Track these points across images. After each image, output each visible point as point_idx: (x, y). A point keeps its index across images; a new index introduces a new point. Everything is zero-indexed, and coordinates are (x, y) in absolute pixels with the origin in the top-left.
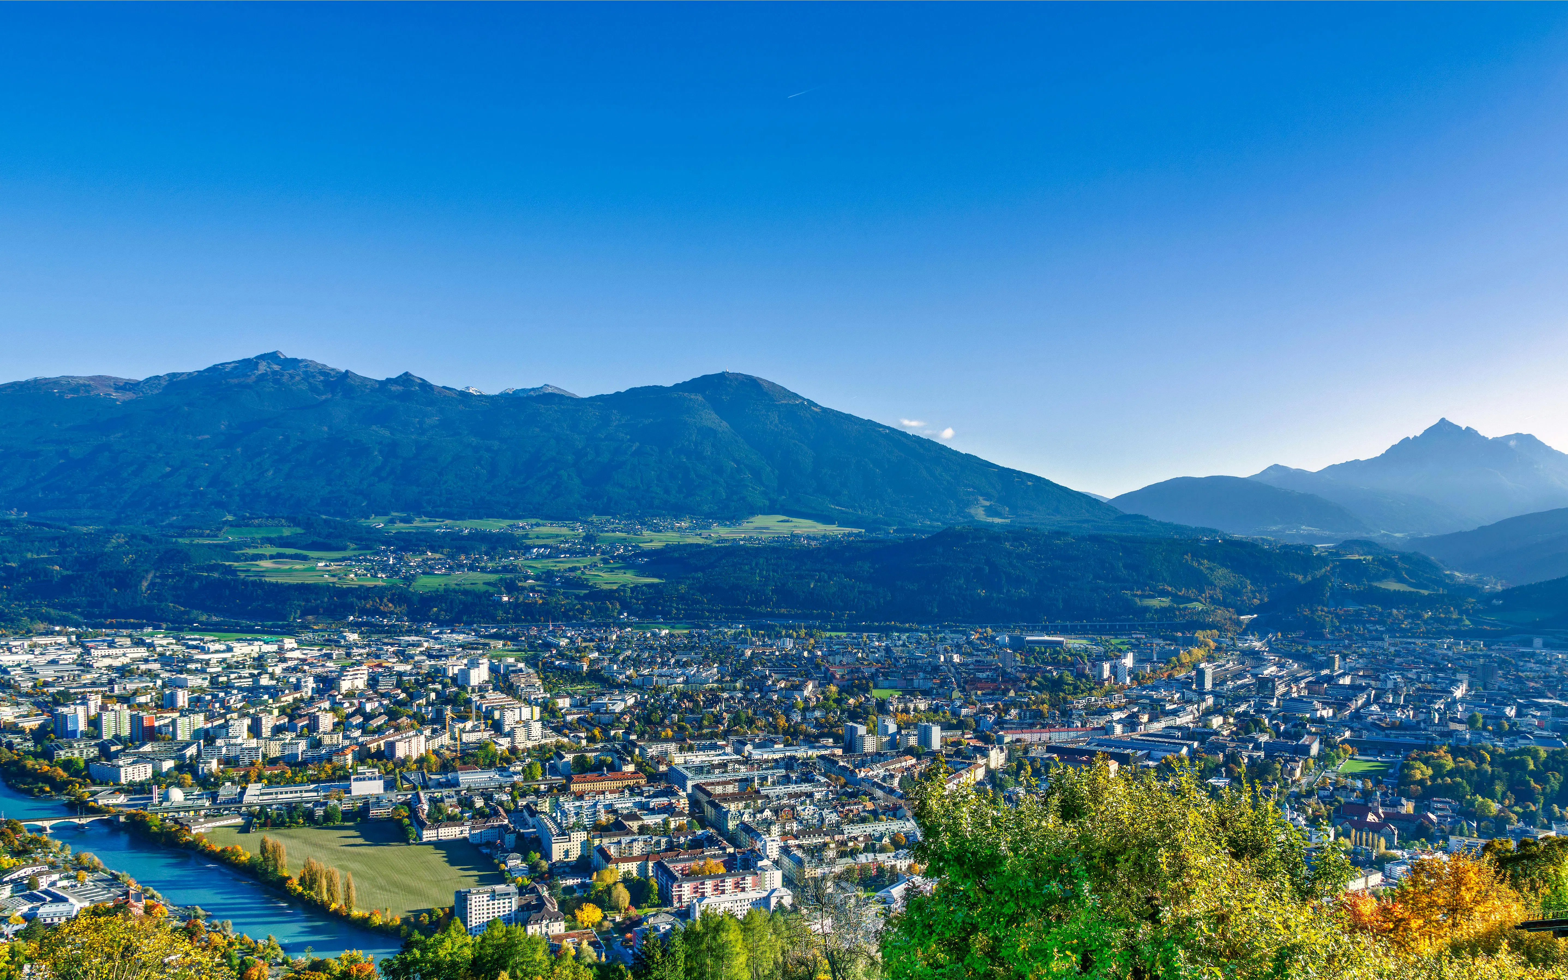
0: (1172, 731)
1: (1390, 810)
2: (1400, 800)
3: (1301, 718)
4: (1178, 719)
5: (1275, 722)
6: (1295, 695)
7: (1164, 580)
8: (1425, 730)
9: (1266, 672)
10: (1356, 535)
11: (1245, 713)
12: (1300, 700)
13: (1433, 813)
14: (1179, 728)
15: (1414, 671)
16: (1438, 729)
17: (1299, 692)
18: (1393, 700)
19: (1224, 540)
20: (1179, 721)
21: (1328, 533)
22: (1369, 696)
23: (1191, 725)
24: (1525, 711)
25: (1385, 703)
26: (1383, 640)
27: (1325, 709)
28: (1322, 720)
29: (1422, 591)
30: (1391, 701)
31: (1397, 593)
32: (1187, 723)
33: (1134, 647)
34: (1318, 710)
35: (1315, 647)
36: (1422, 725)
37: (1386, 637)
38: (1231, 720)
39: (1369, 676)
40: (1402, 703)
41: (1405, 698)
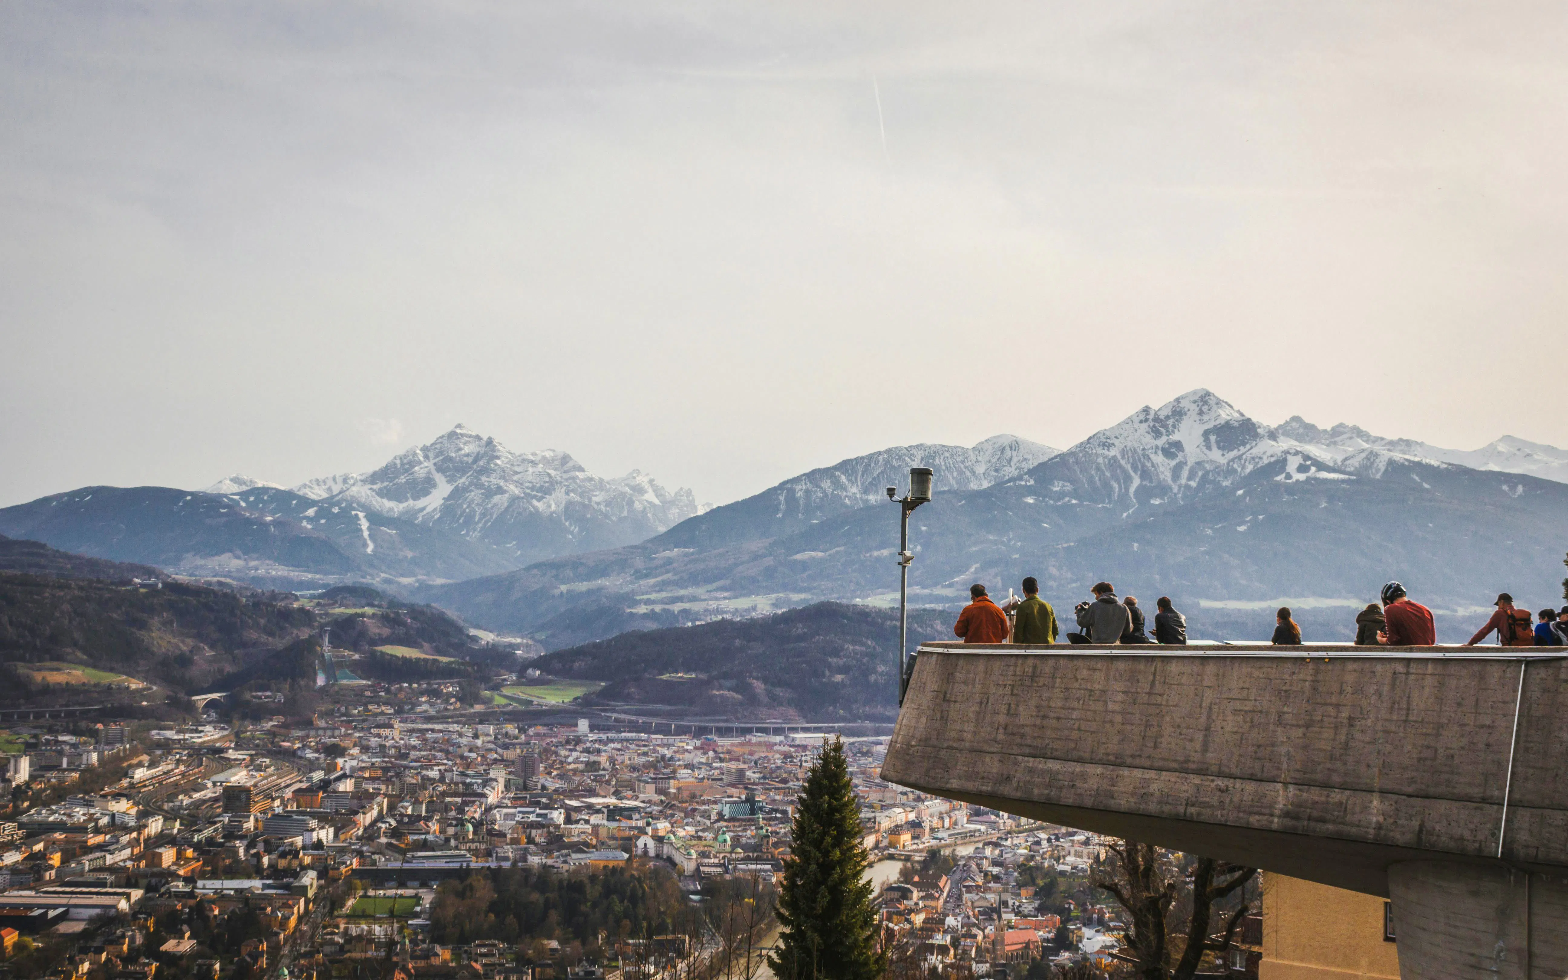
0: (102, 876)
1: (422, 963)
2: (433, 948)
3: (292, 844)
4: (108, 857)
5: (253, 851)
6: (279, 810)
7: (75, 644)
8: (456, 848)
9: (233, 779)
10: (350, 579)
11: (210, 841)
12: (286, 816)
13: (476, 961)
14: (111, 869)
15: (436, 768)
16: (473, 846)
17: (284, 804)
18: (413, 810)
19: (166, 585)
20: (109, 860)
21: (310, 576)
22: (380, 805)
23: (129, 864)
24: (575, 816)
25: (402, 815)
26: (391, 727)
27: (323, 828)
28: (319, 845)
29: (441, 658)
30: (409, 811)
31: (406, 661)
32: (124, 861)
33: (29, 748)
34: (313, 830)
35: (302, 739)
36: (453, 843)
37: (397, 725)
38: (190, 853)
39: (378, 779)
40: (424, 814)
41: (427, 806)
